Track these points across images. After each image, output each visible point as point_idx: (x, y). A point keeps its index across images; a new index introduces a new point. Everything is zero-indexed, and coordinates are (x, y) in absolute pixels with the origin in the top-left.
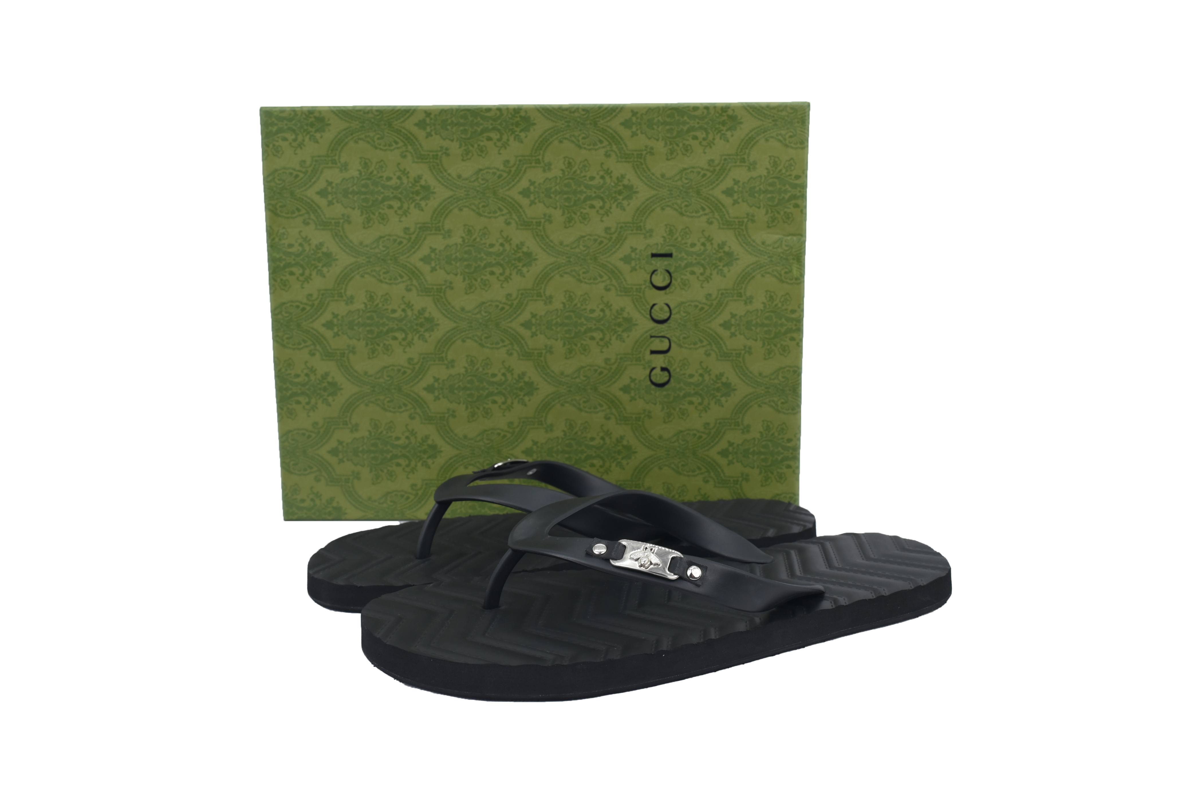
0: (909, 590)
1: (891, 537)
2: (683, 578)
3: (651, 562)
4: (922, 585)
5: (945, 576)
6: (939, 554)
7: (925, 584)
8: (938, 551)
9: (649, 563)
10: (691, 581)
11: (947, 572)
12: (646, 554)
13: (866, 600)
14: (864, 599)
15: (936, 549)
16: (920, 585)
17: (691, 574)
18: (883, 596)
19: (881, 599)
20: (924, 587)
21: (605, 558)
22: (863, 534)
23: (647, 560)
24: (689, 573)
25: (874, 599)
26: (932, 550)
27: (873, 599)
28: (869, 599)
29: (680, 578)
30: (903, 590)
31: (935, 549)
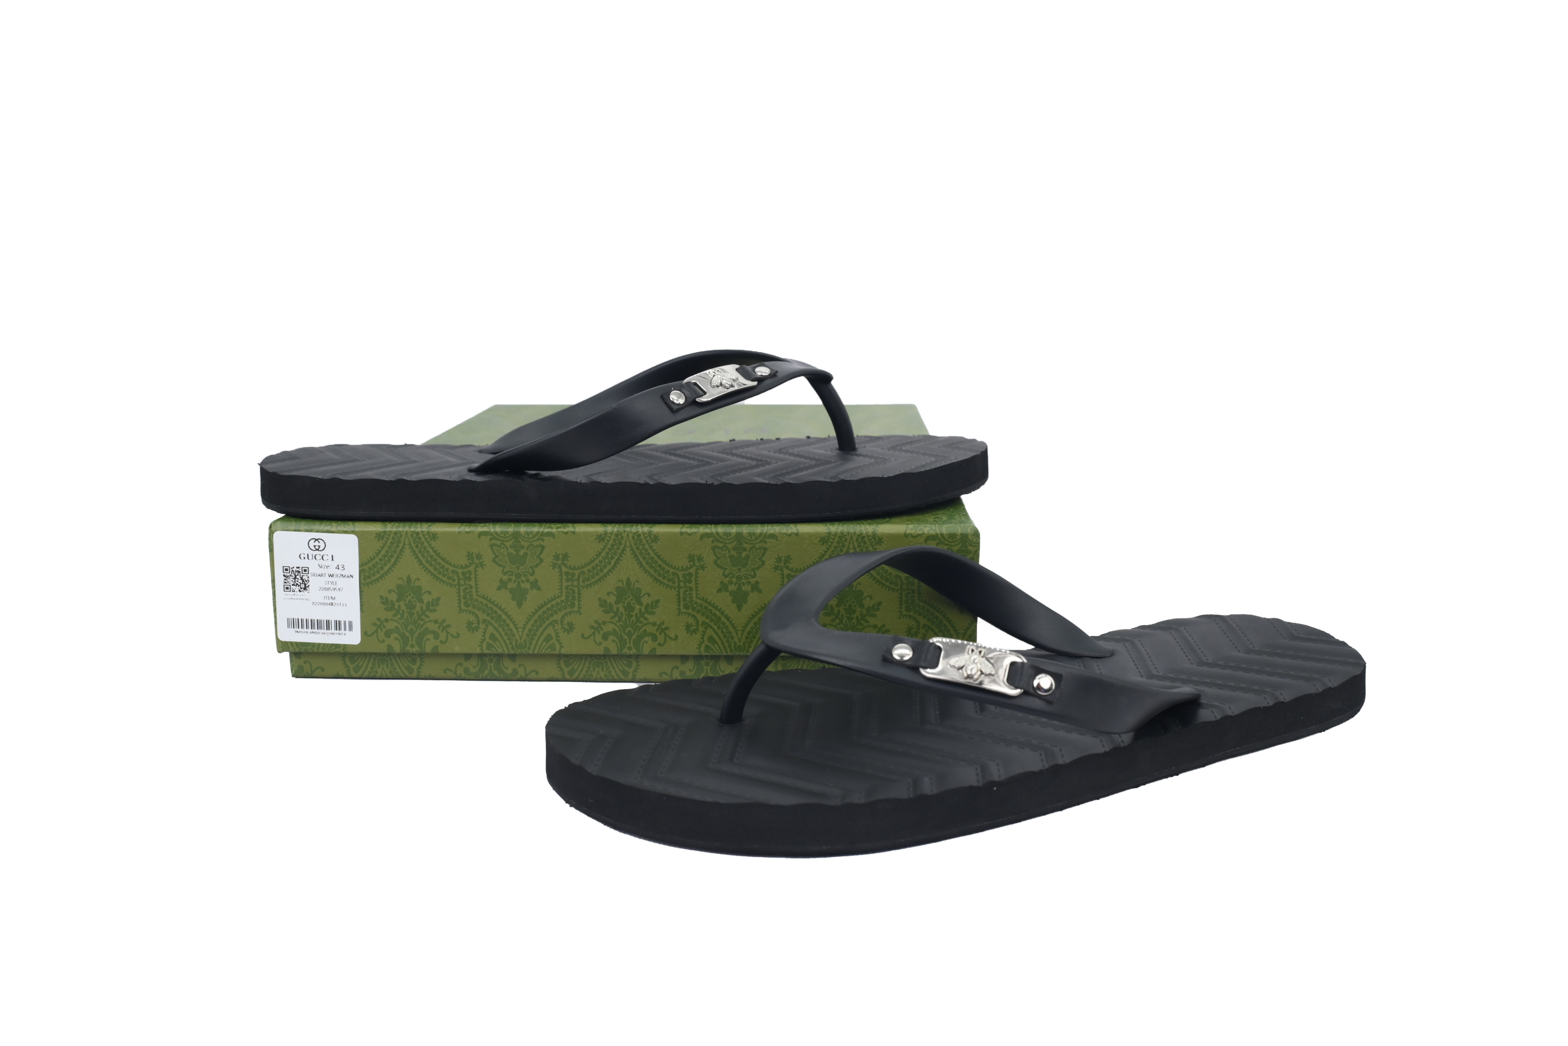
0: (1316, 693)
1: (1269, 620)
2: (1030, 692)
3: (981, 671)
4: (1332, 687)
5: (1360, 674)
6: (1344, 644)
7: (1336, 685)
8: (1341, 640)
9: (979, 673)
10: (1040, 697)
11: (1362, 669)
12: (972, 658)
13: (1260, 708)
14: (1257, 706)
15: (1339, 636)
16: (1330, 687)
17: (1039, 684)
18: (1283, 702)
19: (1279, 706)
20: (1335, 689)
21: (913, 666)
22: (1229, 616)
23: (976, 668)
24: (1035, 684)
25: (1271, 706)
26: (1332, 637)
27: (1269, 707)
28: (1264, 707)
29: (1025, 693)
30: (1308, 694)
31: (1337, 637)
